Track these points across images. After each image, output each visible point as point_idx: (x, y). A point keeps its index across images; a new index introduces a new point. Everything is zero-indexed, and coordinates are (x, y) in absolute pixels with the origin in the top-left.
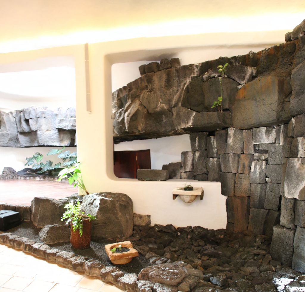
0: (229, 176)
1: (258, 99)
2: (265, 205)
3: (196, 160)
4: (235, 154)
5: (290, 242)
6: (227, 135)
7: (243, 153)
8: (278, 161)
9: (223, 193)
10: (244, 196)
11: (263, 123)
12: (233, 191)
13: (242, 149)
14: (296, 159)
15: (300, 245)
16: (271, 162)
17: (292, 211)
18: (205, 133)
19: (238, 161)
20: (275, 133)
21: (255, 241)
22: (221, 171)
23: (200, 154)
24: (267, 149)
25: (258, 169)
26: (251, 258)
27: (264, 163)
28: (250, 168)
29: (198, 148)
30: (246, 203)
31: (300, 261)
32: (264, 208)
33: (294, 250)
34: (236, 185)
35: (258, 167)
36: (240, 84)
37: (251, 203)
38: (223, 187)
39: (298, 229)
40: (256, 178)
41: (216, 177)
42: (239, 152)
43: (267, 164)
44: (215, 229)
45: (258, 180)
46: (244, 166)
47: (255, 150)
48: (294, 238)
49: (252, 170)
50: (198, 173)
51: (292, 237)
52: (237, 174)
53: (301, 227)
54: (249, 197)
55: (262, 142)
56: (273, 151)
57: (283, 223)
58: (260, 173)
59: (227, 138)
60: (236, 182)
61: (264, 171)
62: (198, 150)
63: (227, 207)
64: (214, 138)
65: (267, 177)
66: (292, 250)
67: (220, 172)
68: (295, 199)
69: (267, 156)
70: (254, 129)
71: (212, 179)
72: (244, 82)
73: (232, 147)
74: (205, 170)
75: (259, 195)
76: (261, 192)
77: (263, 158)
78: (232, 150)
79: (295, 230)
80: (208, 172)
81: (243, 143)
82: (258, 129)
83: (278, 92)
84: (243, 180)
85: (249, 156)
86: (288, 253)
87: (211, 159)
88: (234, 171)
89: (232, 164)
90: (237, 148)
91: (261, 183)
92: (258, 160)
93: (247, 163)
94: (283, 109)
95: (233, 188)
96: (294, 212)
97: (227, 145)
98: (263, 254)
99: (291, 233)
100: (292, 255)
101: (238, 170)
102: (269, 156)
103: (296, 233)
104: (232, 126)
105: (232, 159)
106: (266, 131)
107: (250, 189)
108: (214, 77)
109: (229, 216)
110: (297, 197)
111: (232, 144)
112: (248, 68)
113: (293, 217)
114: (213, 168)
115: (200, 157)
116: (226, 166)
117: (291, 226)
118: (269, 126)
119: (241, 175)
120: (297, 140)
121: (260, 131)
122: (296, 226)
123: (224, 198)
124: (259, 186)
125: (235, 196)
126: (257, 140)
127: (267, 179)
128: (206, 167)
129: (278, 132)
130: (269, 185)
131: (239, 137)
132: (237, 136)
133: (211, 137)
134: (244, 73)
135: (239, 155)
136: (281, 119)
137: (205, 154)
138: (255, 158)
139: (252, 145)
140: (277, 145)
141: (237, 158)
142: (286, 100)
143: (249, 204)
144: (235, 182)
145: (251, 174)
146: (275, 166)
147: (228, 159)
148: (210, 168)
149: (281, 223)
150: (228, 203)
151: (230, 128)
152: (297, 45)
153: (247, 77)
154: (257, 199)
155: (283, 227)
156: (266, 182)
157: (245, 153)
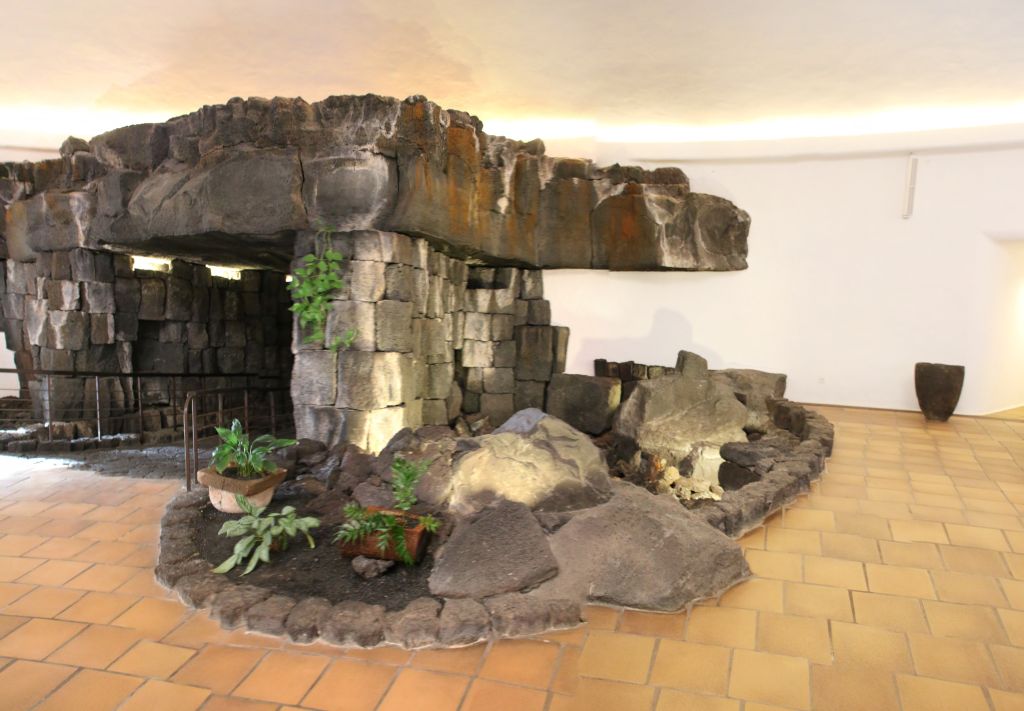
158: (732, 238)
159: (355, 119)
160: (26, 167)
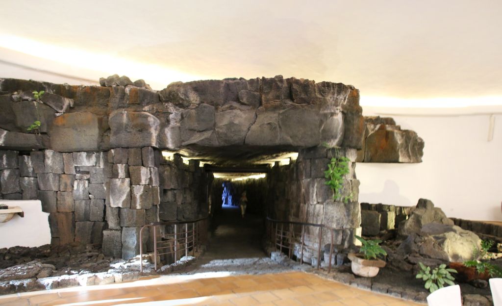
0: (51, 195)
1: (79, 130)
2: (90, 218)
3: (6, 179)
4: (55, 174)
5: (119, 240)
6: (44, 156)
7: (64, 173)
8: (99, 181)
9: (44, 210)
10: (68, 211)
11: (85, 149)
12: (56, 208)
13: (63, 170)
14: (117, 180)
15: (127, 240)
16: (93, 181)
17: (118, 216)
18: (15, 152)
19: (59, 181)
20: (95, 158)
21: (86, 249)
22: (39, 189)
23: (10, 173)
24: (88, 171)
25: (81, 187)
26: (85, 259)
27: (87, 182)
28: (73, 187)
29: (7, 167)
30: (71, 217)
31: (128, 252)
32: (90, 221)
33: (122, 244)
34: (58, 202)
35: (81, 186)
36: (58, 112)
37: (76, 217)
38: (43, 205)
39: (124, 228)
40: (79, 195)
41: (34, 195)
42: (60, 172)
43: (89, 183)
44: (38, 246)
45: (82, 197)
46: (66, 185)
47: (76, 171)
48: (121, 236)
49: (75, 188)
50: (9, 192)
51: (120, 236)
52: (59, 192)
53: (126, 227)
54: (73, 212)
55: (83, 165)
56: (94, 172)
57: (111, 227)
58: (83, 191)
59: (44, 158)
60: (59, 199)
61: (87, 189)
62: (7, 169)
63: (50, 224)
64: (28, 158)
65: (90, 194)
66: (121, 245)
67: (38, 191)
68: (119, 208)
69: (88, 176)
70: (75, 153)
71: (29, 197)
72: (62, 111)
73: (51, 167)
74: (18, 189)
75: (84, 209)
76: (86, 207)
77: (85, 178)
78: (52, 170)
79: (121, 230)
80: (22, 190)
81: (64, 164)
82: (79, 154)
83: (99, 128)
84: (66, 197)
85: (71, 176)
86: (118, 248)
87: (26, 178)
88: (55, 189)
89: (53, 183)
90: (58, 168)
91: (85, 199)
92: (80, 180)
93: (69, 182)
94: (102, 141)
95: (55, 204)
96: (119, 217)
97: (46, 166)
98: (96, 255)
99: (118, 233)
100: (121, 249)
101: (59, 189)
102: (91, 176)
103: (123, 232)
104: (50, 148)
105: (53, 178)
106: (87, 156)
107: (74, 204)
108: (27, 100)
109: (53, 231)
110: (120, 206)
111: (51, 164)
112: (66, 99)
113: (119, 221)
114: (29, 187)
115: (10, 176)
116: (45, 185)
117: (118, 228)
118: (89, 152)
119: (63, 193)
120: (117, 166)
121: (80, 155)
122: (122, 227)
123: (46, 215)
124: (84, 202)
125: (58, 212)
126: (78, 163)
127: (90, 196)
128: (20, 186)
129: (98, 158)
130: (92, 201)
131: (59, 158)
132: (56, 158)
133: (24, 157)
134: (61, 103)
135: (59, 175)
136: (101, 148)
137: (17, 173)
138: (77, 178)
139: (74, 167)
140: (98, 167)
141: (57, 178)
142: (105, 134)
143: (74, 218)
144: (57, 200)
145: (74, 192)
146: (97, 185)
147: (48, 178)
148: (25, 187)
149: (109, 227)
150: (50, 220)
151: (48, 150)
152: (111, 92)
153: (65, 107)
154: (82, 213)
155: (111, 230)
156: (90, 199)
157: (66, 173)
158: (417, 149)
159: (333, 94)
160: (66, 88)
